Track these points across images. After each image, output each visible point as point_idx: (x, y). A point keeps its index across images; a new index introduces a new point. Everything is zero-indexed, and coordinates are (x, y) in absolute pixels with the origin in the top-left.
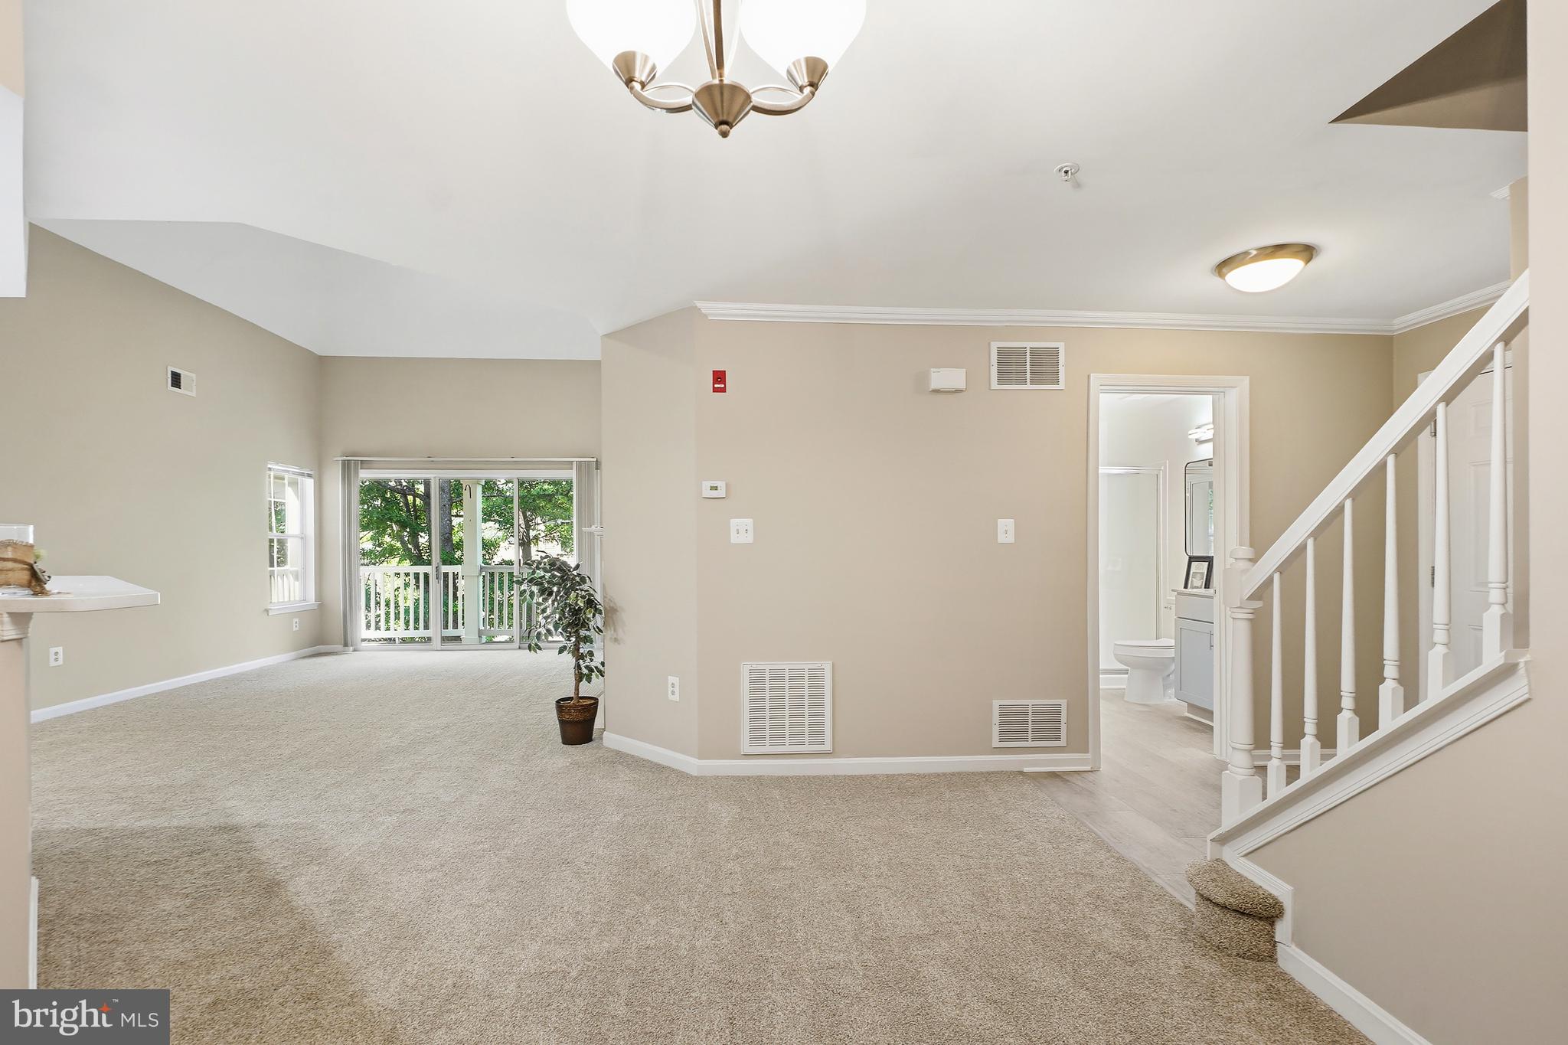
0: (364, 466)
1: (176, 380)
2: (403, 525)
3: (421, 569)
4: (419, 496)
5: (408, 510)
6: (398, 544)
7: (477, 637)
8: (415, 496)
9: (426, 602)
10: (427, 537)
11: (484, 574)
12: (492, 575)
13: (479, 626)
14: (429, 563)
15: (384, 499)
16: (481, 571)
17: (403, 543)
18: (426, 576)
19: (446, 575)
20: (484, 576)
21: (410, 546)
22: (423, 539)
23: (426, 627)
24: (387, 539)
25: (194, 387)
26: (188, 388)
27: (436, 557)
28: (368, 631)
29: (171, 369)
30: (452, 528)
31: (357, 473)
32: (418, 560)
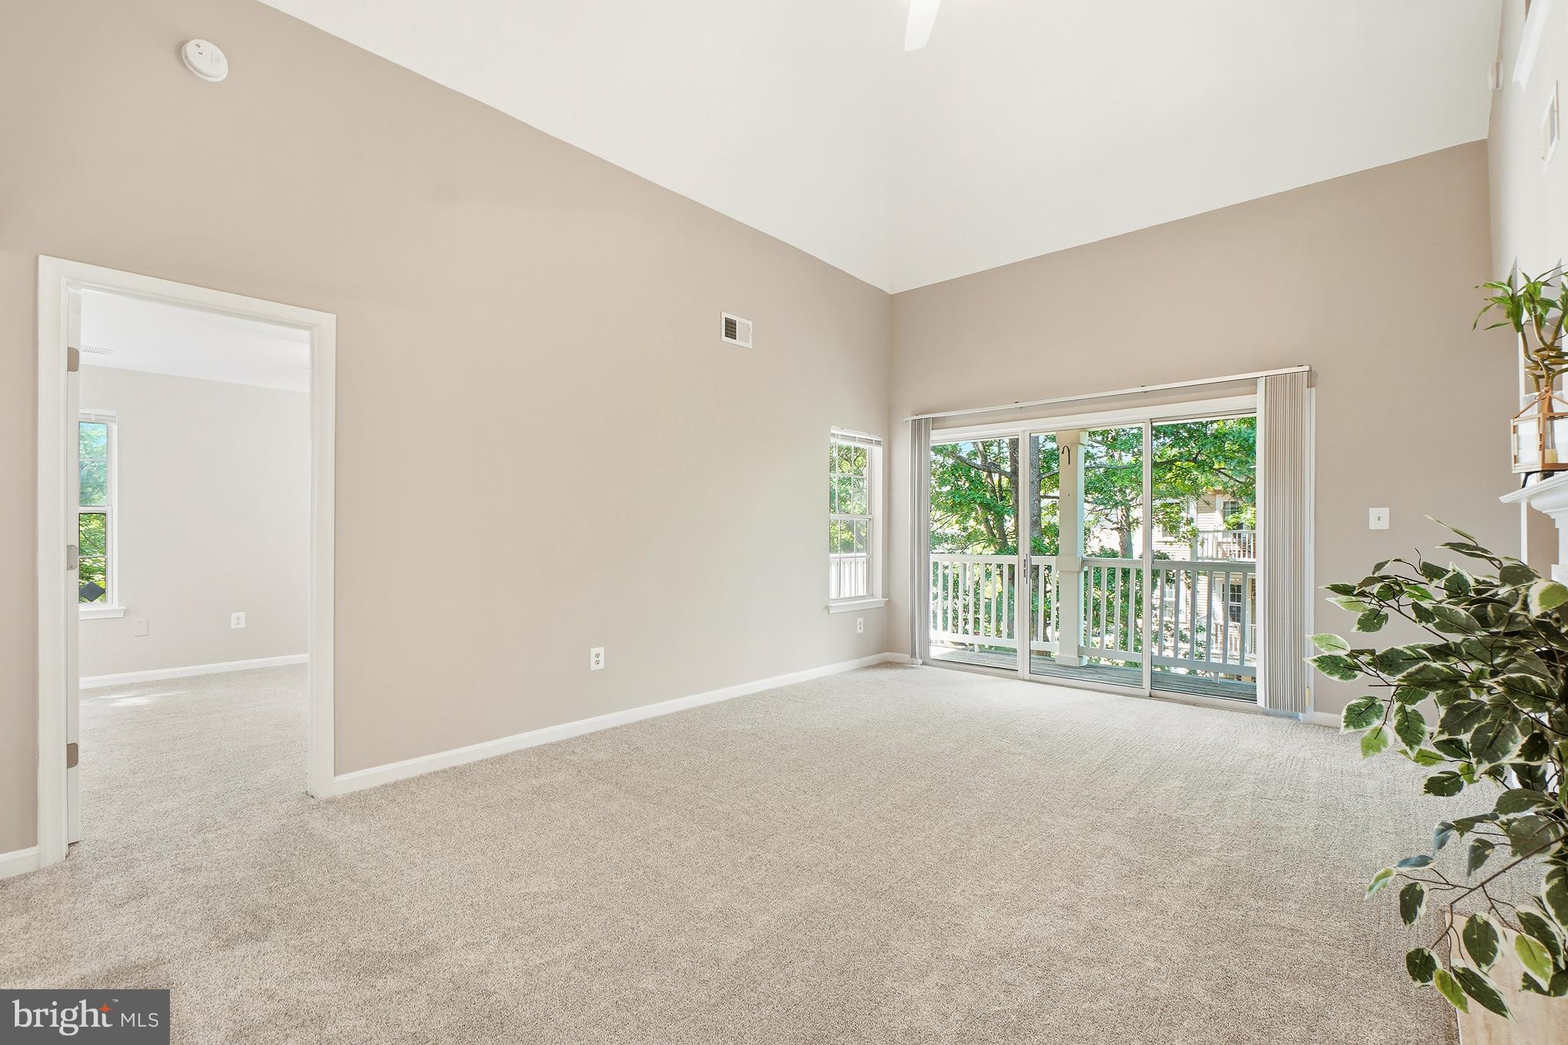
0: (937, 425)
1: (731, 329)
2: (987, 507)
3: (1006, 559)
4: (1004, 473)
5: (994, 491)
6: (982, 528)
7: (1076, 657)
8: (1002, 473)
9: (1011, 597)
10: (1013, 521)
11: (1086, 569)
12: (1098, 570)
13: (1078, 642)
14: (1015, 551)
15: (968, 478)
16: (1083, 565)
17: (988, 526)
18: (1011, 567)
19: (1036, 568)
20: (1086, 573)
21: (995, 532)
22: (1009, 524)
23: (1010, 635)
24: (972, 523)
25: (750, 337)
26: (744, 340)
27: (1025, 545)
28: (945, 632)
29: (725, 315)
30: (1040, 509)
31: (928, 435)
32: (1003, 548)
